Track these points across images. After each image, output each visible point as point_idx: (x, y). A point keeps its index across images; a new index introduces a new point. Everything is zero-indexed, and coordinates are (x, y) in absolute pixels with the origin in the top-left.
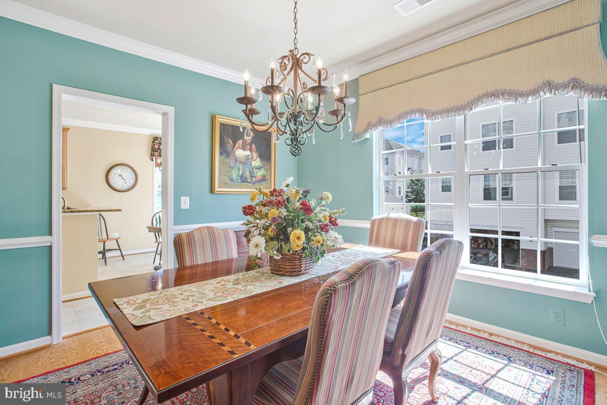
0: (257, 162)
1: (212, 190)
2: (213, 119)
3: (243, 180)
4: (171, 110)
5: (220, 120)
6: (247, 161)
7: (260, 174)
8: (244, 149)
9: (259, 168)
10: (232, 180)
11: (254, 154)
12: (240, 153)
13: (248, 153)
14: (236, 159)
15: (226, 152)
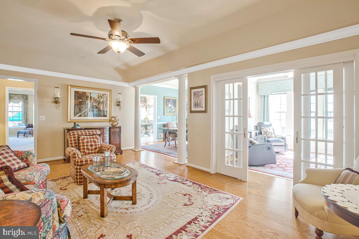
0: (173, 108)
1: (164, 115)
2: (164, 98)
3: (170, 112)
4: (156, 96)
5: (166, 98)
6: (171, 108)
7: (173, 110)
8: (170, 104)
9: (173, 109)
10: (168, 112)
11: (173, 106)
12: (170, 105)
13: (171, 105)
14: (169, 107)
15: (167, 105)
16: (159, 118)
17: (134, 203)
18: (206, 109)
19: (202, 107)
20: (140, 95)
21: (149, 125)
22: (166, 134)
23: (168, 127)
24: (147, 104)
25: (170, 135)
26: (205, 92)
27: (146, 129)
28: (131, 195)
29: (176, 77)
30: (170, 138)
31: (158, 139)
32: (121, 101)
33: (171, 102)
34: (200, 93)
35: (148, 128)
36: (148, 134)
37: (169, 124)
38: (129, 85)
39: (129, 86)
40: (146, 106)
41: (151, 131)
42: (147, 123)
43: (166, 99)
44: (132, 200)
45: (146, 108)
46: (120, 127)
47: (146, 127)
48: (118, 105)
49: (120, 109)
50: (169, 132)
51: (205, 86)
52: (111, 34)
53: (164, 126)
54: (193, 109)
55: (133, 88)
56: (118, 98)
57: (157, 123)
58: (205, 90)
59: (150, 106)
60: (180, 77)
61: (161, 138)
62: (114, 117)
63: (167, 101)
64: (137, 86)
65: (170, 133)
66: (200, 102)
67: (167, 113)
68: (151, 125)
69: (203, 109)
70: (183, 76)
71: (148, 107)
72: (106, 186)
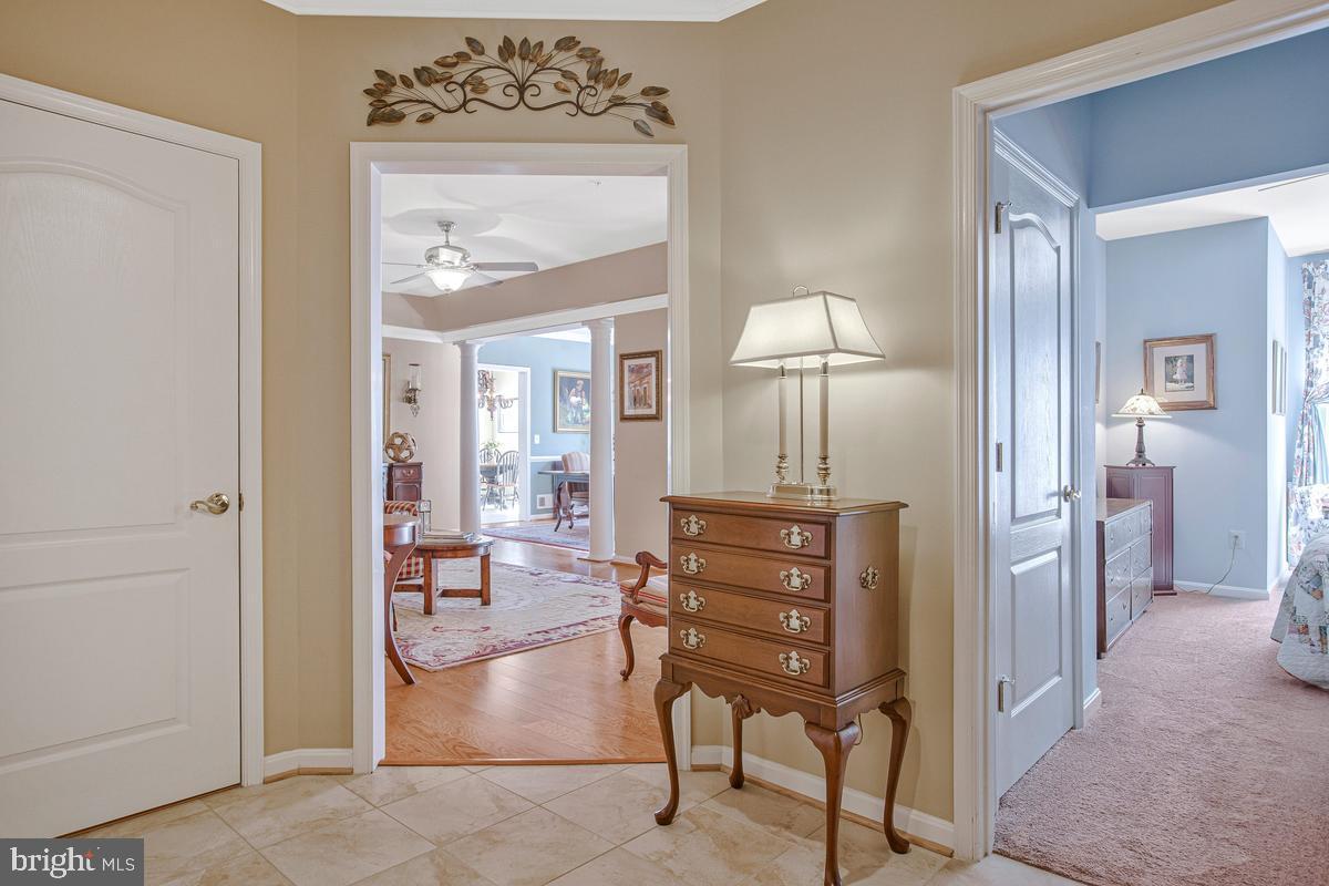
0: (586, 407)
1: (554, 430)
2: (555, 374)
3: (576, 421)
4: (528, 370)
5: (560, 374)
6: (578, 406)
7: (588, 416)
8: (576, 396)
9: (587, 411)
10: (568, 422)
11: (584, 400)
12: (574, 400)
13: (579, 399)
14: (571, 405)
15: (564, 400)
16: (537, 441)
17: (486, 603)
18: (658, 411)
19: (650, 407)
20: (478, 367)
21: (501, 468)
22: (560, 489)
23: (567, 469)
24: (494, 396)
25: (574, 494)
26: (657, 367)
27: (492, 481)
28: (479, 588)
29: (584, 323)
30: (573, 502)
31: (534, 511)
32: (419, 386)
33: (579, 388)
34: (645, 370)
35: (500, 478)
36: (498, 501)
37: (571, 459)
38: (442, 338)
39: (439, 341)
40: (491, 402)
41: (509, 490)
42: (494, 462)
43: (562, 378)
44: (481, 596)
45: (489, 410)
46: (418, 466)
47: (490, 473)
48: (409, 400)
49: (416, 412)
50: (570, 484)
51: (657, 352)
52: (431, 256)
53: (555, 466)
54: (629, 411)
55: (456, 346)
56: (410, 379)
57: (531, 459)
58: (657, 361)
59: (505, 403)
60: (594, 325)
61: (546, 511)
62: (401, 436)
63: (564, 384)
64: (468, 342)
65: (574, 487)
66: (645, 392)
67: (564, 426)
68: (511, 467)
69: (653, 411)
70: (602, 322)
71: (497, 404)
72: (435, 554)
